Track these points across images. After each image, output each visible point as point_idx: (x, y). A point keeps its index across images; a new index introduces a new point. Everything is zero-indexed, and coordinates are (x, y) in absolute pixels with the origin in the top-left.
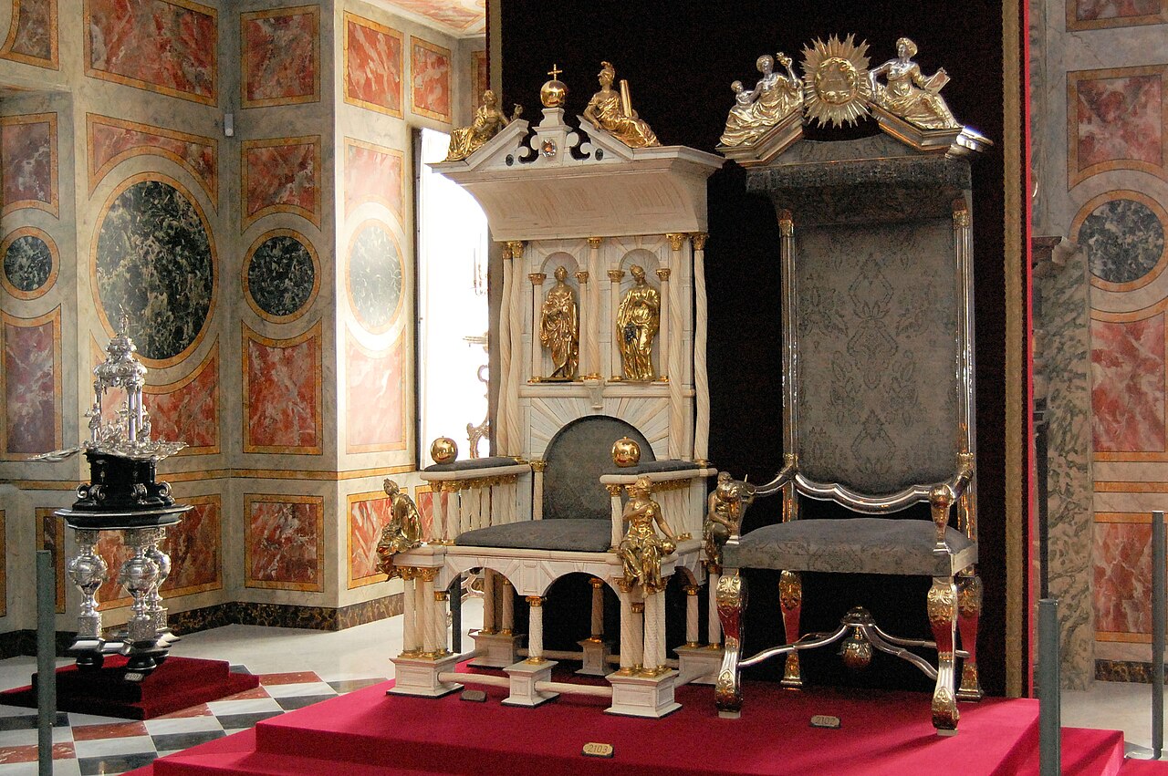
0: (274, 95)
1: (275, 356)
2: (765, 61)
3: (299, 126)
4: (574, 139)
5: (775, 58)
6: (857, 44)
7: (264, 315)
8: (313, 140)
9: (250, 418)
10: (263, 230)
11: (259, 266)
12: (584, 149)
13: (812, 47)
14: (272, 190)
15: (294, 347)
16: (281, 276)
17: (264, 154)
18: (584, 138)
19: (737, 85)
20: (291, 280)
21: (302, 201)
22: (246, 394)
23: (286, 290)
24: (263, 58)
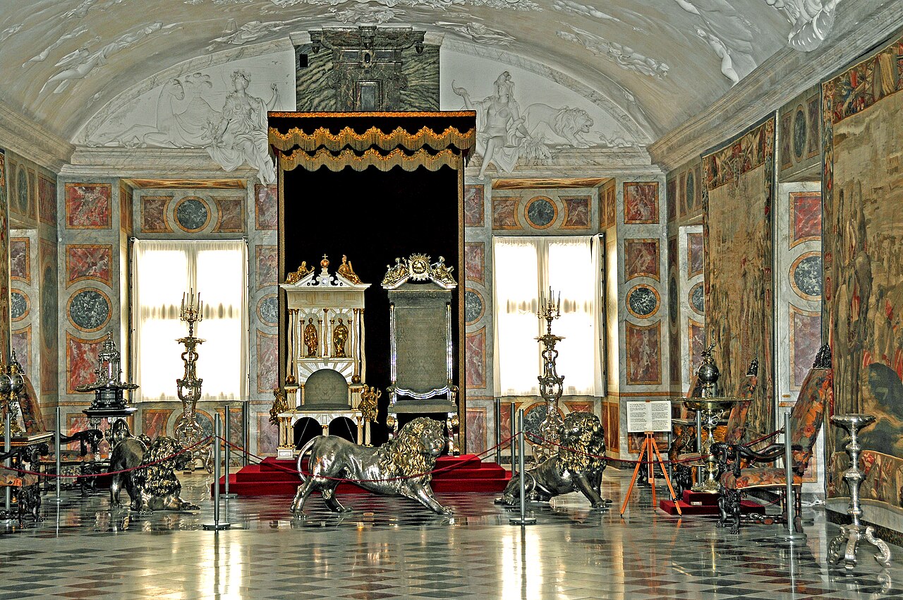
0: (85, 224)
1: (86, 348)
2: (398, 260)
3: (100, 240)
4: (332, 278)
5: (401, 259)
6: (427, 256)
7: (79, 328)
8: (108, 247)
9: (71, 377)
10: (79, 288)
11: (77, 305)
12: (336, 282)
13: (412, 256)
14: (84, 269)
15: (96, 344)
16: (90, 310)
17: (80, 252)
18: (336, 278)
19: (388, 266)
20: (95, 312)
21: (101, 274)
22: (68, 366)
23: (92, 316)
24: (79, 205)
